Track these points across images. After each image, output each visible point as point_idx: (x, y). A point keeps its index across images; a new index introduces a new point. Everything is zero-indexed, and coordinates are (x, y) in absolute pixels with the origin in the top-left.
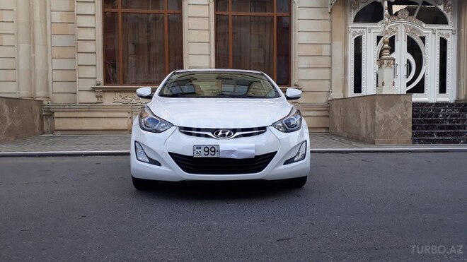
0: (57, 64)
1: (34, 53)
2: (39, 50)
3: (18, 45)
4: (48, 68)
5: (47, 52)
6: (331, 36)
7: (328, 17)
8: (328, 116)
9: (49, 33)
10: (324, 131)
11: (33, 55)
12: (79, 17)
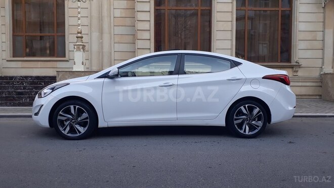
0: (118, 47)
1: (102, 39)
2: (106, 37)
3: (91, 33)
4: (111, 50)
5: (111, 39)
6: (324, 25)
7: (322, 11)
8: (321, 86)
9: (112, 25)
10: (318, 98)
11: (101, 41)
12: (139, 13)
